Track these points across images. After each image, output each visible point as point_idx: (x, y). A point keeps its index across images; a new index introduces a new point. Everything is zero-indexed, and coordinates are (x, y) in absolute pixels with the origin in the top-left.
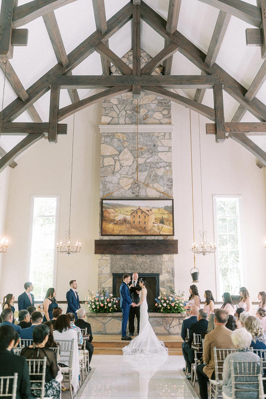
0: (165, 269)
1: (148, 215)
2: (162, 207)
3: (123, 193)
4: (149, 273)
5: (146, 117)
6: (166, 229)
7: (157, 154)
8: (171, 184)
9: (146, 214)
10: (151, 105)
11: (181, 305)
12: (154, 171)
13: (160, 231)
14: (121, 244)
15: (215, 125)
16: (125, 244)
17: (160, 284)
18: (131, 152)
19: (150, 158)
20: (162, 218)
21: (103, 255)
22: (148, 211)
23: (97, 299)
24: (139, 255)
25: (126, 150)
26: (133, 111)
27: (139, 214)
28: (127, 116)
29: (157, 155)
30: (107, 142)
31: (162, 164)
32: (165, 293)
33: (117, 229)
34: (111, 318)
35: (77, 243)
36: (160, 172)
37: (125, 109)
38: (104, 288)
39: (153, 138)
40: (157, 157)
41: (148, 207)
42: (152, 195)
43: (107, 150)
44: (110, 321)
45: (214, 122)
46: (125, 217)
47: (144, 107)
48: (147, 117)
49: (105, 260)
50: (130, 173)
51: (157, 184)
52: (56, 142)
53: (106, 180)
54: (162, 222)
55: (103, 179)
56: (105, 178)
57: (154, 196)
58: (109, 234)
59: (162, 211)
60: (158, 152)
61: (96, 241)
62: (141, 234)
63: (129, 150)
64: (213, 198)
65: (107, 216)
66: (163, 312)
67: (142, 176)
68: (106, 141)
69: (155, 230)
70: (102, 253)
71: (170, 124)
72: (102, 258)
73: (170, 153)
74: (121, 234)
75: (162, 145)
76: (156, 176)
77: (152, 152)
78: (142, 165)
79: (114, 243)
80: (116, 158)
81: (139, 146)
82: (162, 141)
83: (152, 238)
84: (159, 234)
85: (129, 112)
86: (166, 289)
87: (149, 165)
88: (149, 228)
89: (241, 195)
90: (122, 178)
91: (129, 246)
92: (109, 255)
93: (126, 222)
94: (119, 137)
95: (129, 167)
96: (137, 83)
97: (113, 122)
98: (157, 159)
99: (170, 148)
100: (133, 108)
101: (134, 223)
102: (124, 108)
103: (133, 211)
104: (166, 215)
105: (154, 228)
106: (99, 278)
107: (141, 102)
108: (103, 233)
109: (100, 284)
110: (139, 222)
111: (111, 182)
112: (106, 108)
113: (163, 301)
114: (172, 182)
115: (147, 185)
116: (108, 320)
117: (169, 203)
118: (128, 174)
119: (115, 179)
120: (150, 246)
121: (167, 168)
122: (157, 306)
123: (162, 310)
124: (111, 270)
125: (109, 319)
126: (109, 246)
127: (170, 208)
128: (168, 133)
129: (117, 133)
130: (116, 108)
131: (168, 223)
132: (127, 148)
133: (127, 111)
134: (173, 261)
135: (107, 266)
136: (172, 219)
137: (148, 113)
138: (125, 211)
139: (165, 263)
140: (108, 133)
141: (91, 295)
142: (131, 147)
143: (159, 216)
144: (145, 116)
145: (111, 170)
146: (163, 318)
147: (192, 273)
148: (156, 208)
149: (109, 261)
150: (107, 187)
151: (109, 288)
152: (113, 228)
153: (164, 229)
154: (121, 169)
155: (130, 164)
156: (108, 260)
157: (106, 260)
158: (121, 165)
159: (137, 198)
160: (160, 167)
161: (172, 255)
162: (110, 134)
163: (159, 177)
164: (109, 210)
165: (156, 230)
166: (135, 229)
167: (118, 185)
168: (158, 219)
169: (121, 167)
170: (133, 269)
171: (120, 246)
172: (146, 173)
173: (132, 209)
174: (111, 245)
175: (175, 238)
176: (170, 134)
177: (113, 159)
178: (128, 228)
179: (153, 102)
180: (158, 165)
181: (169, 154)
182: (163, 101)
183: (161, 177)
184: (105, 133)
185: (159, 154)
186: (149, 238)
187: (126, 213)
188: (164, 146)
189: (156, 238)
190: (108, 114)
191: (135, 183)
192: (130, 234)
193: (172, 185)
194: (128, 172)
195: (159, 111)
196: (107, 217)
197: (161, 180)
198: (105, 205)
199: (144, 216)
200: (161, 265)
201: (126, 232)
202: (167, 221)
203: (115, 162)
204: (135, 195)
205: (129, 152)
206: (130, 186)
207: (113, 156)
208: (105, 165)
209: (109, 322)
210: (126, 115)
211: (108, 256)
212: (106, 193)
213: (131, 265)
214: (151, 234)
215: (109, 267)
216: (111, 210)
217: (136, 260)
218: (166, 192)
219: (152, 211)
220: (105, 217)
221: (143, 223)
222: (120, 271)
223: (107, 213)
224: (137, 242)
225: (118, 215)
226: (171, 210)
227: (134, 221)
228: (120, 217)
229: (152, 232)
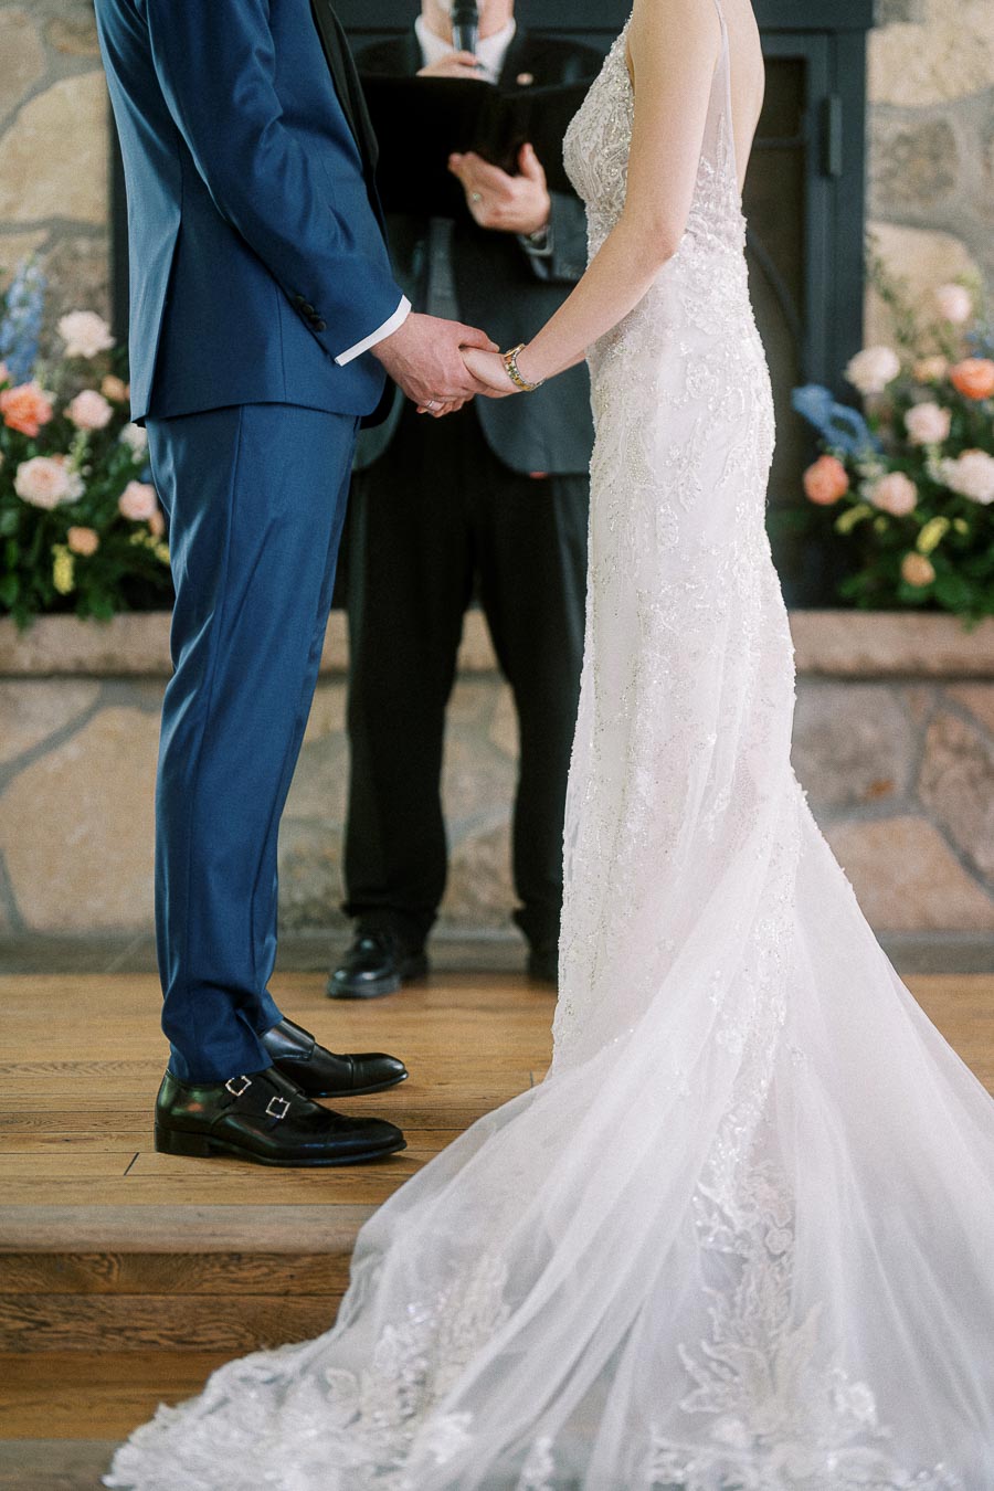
17: (875, 165)
32: (958, 305)
34: (81, 696)
44: (72, 750)
66: (945, 596)
86: (973, 251)
113: (930, 423)
116: (42, 732)
122: (843, 505)
123: (918, 570)
125: (48, 707)
146: (926, 696)
151: (60, 229)
209: (52, 763)
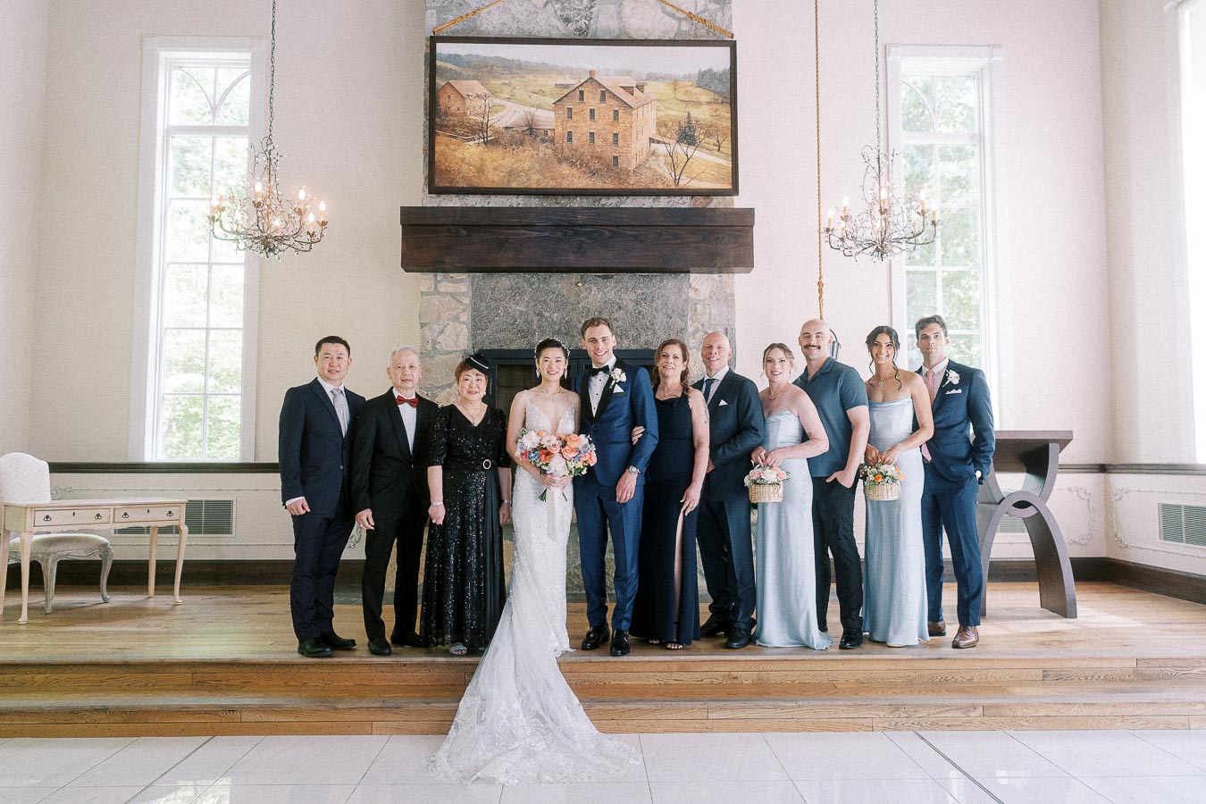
0: (697, 331)
1: (628, 107)
2: (687, 74)
3: (523, 18)
4: (633, 347)
6: (704, 168)
9: (618, 101)
13: (678, 173)
14: (514, 226)
16: (530, 226)
20: (689, 122)
21: (440, 276)
22: (629, 90)
24: (590, 276)
27: (592, 102)
33: (496, 166)
35: (302, 195)
41: (629, 73)
42: (647, 30)
46: (533, 115)
49: (449, 298)
54: (687, 136)
57: (654, 34)
58: (462, 184)
59: (687, 92)
61: (407, 213)
62: (599, 185)
64: (889, 59)
65: (454, 109)
69: (658, 169)
70: (436, 266)
72: (436, 288)
74: (514, 185)
79: (485, 222)
83: (647, 203)
84: (673, 187)
88: (634, 161)
89: (999, 46)
91: (547, 234)
92: (464, 276)
93: (536, 136)
101: (570, 139)
103: (566, 92)
104: (705, 108)
105: (652, 163)
108: (437, 179)
110: (592, 134)
117: (717, 59)
120: (636, 237)
124: (474, 336)
126: (464, 232)
127: (720, 80)
131: (713, 141)
134: (729, 300)
135: (456, 319)
136: (728, 124)
138: (532, 88)
139: (699, 307)
143: (677, 113)
148: (663, 78)
149: (466, 300)
152: (481, 159)
153: (694, 167)
156: (463, 294)
157: (453, 295)
159: (582, 37)
161: (725, 276)
164: (463, 86)
165: (664, 170)
166: (573, 164)
168: (670, 124)
170: (567, 334)
171: (507, 234)
173: (561, 81)
174: (473, 228)
175: (738, 202)
178: (545, 162)
186: (630, 203)
187: (536, 99)
189: (663, 202)
192: (551, 184)
196: (455, 115)
198: (446, 61)
199: (612, 113)
200: (683, 316)
201: (535, 177)
202: (708, 134)
204: (572, 27)
211: (457, 282)
212: (451, 17)
213: (555, 315)
214: (642, 186)
215: (464, 323)
216: (471, 87)
217: (579, 295)
218: (704, 16)
219: (646, 90)
220: (446, 114)
221: (605, 140)
222: (512, 341)
223: (453, 97)
224: (581, 218)
225: (503, 107)
226: (726, 88)
227: (570, 134)
228: (508, 115)
229: (643, 181)
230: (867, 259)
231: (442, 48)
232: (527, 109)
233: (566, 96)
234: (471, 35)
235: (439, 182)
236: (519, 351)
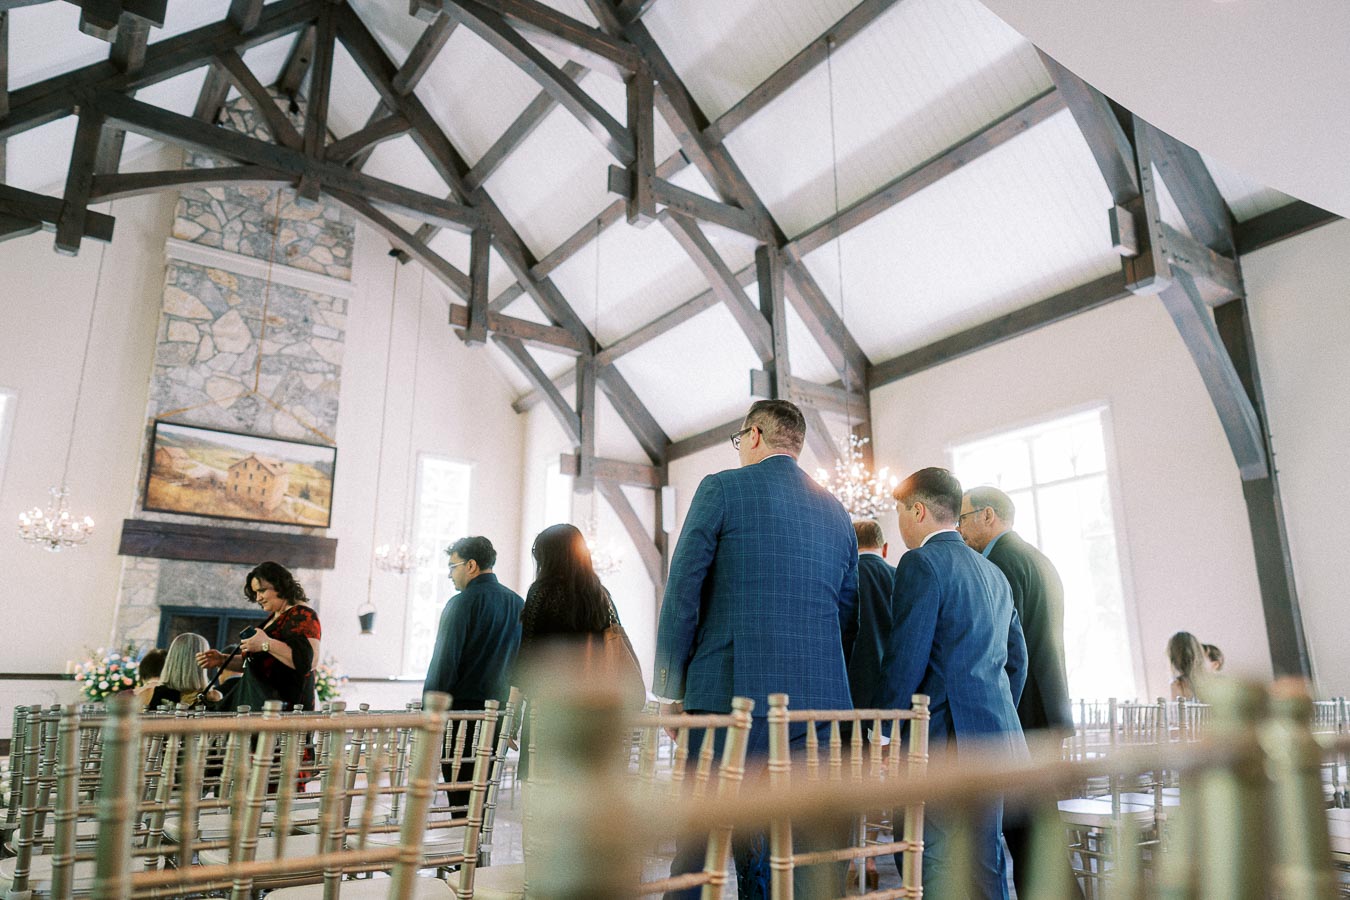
1: (272, 475)
2: (309, 460)
3: (212, 414)
5: (292, 251)
6: (312, 512)
7: (308, 340)
8: (333, 412)
9: (267, 471)
10: (309, 226)
11: (331, 682)
12: (298, 375)
13: (298, 514)
15: (470, 311)
16: (206, 537)
18: (246, 323)
19: (292, 347)
20: (307, 487)
21: (139, 559)
22: (275, 466)
23: (113, 667)
24: (237, 566)
25: (233, 314)
26: (263, 226)
27: (251, 469)
28: (244, 234)
29: (310, 344)
30: (185, 284)
31: (318, 366)
33: (189, 499)
36: (312, 383)
37: (244, 218)
38: (132, 641)
39: (304, 303)
40: (307, 348)
41: (275, 456)
42: (287, 432)
43: (183, 303)
45: (464, 303)
46: (215, 473)
47: (292, 226)
48: (296, 252)
49: (144, 573)
50: (238, 370)
51: (300, 407)
52: (76, 255)
53: (171, 375)
54: (305, 495)
55: (161, 370)
56: (169, 370)
57: (292, 435)
58: (164, 507)
59: (307, 471)
60: (313, 336)
61: (127, 522)
62: (250, 516)
63: (242, 317)
64: (418, 459)
65: (164, 463)
67: (269, 384)
68: (182, 280)
69: (286, 510)
70: (138, 553)
71: (348, 280)
72: (136, 566)
73: (340, 344)
74: (198, 511)
75: (322, 322)
76: (301, 389)
77: (297, 334)
78: (270, 358)
79: (179, 532)
80: (206, 327)
81: (268, 313)
82: (325, 313)
83: (276, 529)
84: (294, 521)
85: (252, 228)
87: (287, 363)
88: (273, 505)
90: (214, 379)
91: (217, 542)
92: (156, 560)
93: (215, 485)
94: (218, 281)
95: (236, 356)
96: (312, 175)
97: (208, 238)
98: (309, 353)
99: (342, 333)
100: (262, 221)
101: (236, 489)
102: (240, 215)
103: (236, 462)
104: (317, 480)
105: (284, 507)
106: (121, 616)
107: (285, 211)
108: (147, 501)
109: (122, 630)
111: (183, 384)
112: (192, 203)
114: (336, 409)
115: (277, 407)
117: (326, 455)
118: (234, 372)
119: (195, 377)
120: (270, 547)
121: (330, 376)
124: (158, 597)
127: (326, 467)
128: (341, 301)
129: (213, 268)
130: (219, 208)
131: (319, 499)
132: (237, 309)
133: (247, 224)
134: (318, 585)
135: (147, 586)
136: (329, 490)
137: (298, 243)
138: (217, 458)
140: (189, 263)
141: (94, 656)
142: (248, 310)
143: (301, 482)
144: (289, 248)
145: (186, 355)
147: (363, 613)
148: (295, 462)
149: (155, 575)
150: (171, 394)
152: (179, 495)
153: (307, 512)
154: (215, 355)
155: (241, 349)
156: (155, 571)
157: (147, 571)
158: (215, 347)
159: (247, 431)
160: (315, 372)
161: (318, 571)
162: (195, 268)
163: (309, 394)
164: (173, 451)
165: (290, 512)
166: (236, 503)
167: (203, 394)
168: (296, 487)
169: (216, 352)
170: (219, 599)
171: (190, 539)
172: (278, 378)
173: (234, 455)
174: (168, 535)
175: (329, 534)
176: (345, 302)
177: (198, 328)
178: (219, 501)
179: (314, 222)
180: (309, 366)
181: (338, 345)
182: (337, 226)
183: (313, 395)
184: (181, 261)
185: (315, 341)
186: (266, 528)
187: (216, 463)
188: (328, 326)
189: (286, 530)
190: (196, 217)
191: (248, 396)
192: (220, 513)
193: (336, 416)
194: (231, 368)
195: (324, 246)
196: (165, 467)
197: (313, 400)
198: (163, 435)
199: (262, 478)
201: (212, 508)
202: (317, 495)
203: (202, 337)
204: (242, 424)
205: (241, 323)
206: (232, 402)
207: (198, 322)
208: (171, 339)
210: (241, 233)
211: (153, 563)
212: (166, 407)
213: (213, 588)
214: (276, 520)
215: (152, 589)
216: (178, 452)
217: (228, 576)
218: (321, 430)
219: (285, 467)
220: (159, 465)
221: (257, 492)
222: (183, 601)
223: (165, 456)
224: (240, 535)
225: (196, 466)
226: (329, 472)
227: (236, 487)
228: (199, 470)
229: (278, 516)
230: (396, 574)
231: (161, 427)
232: (209, 468)
233: (238, 464)
234: (182, 423)
235: (150, 505)
236: (187, 608)
